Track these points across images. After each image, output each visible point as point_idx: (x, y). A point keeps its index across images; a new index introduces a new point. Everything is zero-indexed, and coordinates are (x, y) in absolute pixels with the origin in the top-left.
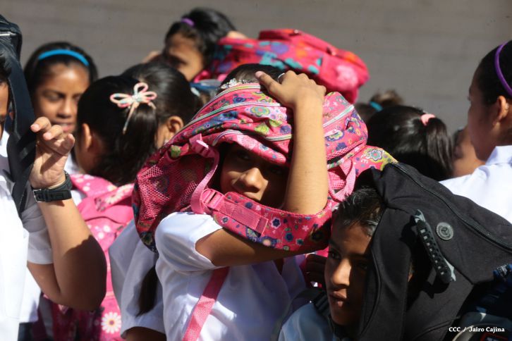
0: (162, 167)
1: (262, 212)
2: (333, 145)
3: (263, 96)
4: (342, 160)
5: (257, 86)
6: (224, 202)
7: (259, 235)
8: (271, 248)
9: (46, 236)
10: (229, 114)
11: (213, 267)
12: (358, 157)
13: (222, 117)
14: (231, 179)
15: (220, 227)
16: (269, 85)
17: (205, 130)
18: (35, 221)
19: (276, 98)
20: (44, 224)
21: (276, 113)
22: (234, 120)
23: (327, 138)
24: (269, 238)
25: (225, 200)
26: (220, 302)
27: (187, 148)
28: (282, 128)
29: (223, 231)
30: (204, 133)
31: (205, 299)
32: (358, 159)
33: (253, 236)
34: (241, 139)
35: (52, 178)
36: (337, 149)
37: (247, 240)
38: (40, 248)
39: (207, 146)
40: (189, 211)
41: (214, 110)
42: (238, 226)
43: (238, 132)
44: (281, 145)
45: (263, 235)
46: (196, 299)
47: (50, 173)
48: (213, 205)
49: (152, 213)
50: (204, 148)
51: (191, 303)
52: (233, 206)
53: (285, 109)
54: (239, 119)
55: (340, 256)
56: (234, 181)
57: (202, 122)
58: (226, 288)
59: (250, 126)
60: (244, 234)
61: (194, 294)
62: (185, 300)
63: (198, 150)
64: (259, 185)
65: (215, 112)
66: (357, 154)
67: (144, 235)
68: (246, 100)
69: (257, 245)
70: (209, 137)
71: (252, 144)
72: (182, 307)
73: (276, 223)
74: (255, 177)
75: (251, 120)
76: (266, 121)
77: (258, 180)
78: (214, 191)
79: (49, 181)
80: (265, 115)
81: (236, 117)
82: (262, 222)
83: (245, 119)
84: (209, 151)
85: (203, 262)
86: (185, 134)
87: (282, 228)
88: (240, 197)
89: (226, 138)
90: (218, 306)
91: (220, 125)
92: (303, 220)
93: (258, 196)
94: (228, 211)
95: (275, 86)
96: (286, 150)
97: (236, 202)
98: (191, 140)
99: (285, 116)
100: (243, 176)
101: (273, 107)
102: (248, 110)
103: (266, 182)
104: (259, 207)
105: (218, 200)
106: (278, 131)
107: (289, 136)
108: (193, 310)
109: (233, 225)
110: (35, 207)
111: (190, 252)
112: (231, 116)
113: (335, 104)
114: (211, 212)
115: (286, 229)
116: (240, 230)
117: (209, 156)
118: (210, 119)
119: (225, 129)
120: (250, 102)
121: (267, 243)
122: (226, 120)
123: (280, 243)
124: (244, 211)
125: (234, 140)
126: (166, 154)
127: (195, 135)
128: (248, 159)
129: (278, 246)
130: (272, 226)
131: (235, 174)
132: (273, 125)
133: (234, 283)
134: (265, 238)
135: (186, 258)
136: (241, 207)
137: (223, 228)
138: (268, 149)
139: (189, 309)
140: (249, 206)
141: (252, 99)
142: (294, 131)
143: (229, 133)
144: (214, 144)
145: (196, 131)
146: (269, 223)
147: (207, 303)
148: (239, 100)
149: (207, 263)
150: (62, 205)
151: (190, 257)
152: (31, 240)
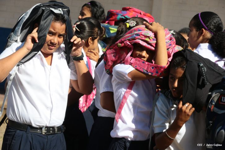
0: (115, 50)
1: (148, 64)
2: (168, 45)
3: (147, 29)
4: (170, 49)
5: (144, 26)
6: (135, 61)
7: (147, 71)
8: (151, 75)
9: (76, 71)
10: (137, 35)
11: (132, 81)
12: (174, 48)
13: (135, 35)
14: (137, 54)
15: (134, 69)
16: (148, 26)
17: (129, 39)
18: (72, 67)
19: (151, 30)
20: (75, 68)
21: (151, 35)
22: (138, 36)
23: (166, 42)
24: (150, 72)
25: (135, 60)
26: (133, 91)
27: (123, 44)
28: (153, 39)
29: (135, 70)
30: (129, 40)
31: (128, 90)
32: (174, 49)
33: (146, 72)
34: (141, 43)
35: (78, 54)
36: (169, 46)
37: (144, 73)
38: (74, 75)
39: (130, 44)
40: (124, 63)
41: (131, 33)
42: (140, 69)
43: (140, 40)
44: (153, 44)
45: (149, 71)
46: (125, 90)
47: (77, 52)
48: (131, 62)
49: (110, 63)
50: (129, 44)
51: (124, 91)
52: (138, 62)
53: (153, 33)
54: (140, 36)
55: (174, 78)
56: (138, 55)
57: (128, 37)
58: (134, 87)
59: (143, 38)
60: (142, 71)
61: (125, 88)
62: (122, 90)
63: (127, 45)
64: (146, 56)
65: (132, 34)
66: (173, 47)
67: (107, 70)
68: (142, 30)
69: (147, 74)
70: (131, 41)
71: (144, 44)
72: (121, 92)
73: (153, 68)
74: (144, 54)
75: (144, 37)
76: (149, 37)
77: (146, 54)
78: (132, 57)
79: (77, 54)
80: (148, 35)
81: (139, 36)
82: (148, 68)
83: (142, 36)
84: (130, 46)
85: (129, 79)
86: (123, 40)
87: (155, 69)
88: (140, 60)
89: (136, 42)
90: (132, 92)
91: (134, 38)
92: (162, 67)
93: (145, 59)
94: (137, 64)
95: (150, 26)
96: (155, 46)
97: (139, 61)
98: (125, 42)
99: (154, 35)
100: (141, 53)
101: (150, 33)
102: (143, 34)
103: (148, 56)
104: (147, 63)
105: (133, 60)
106: (152, 40)
107: (155, 42)
108: (125, 93)
109: (139, 68)
110: (72, 62)
111: (125, 76)
112: (138, 35)
113: (167, 32)
114: (131, 64)
115: (156, 70)
116: (141, 70)
117: (130, 47)
118: (131, 36)
119: (136, 39)
120: (143, 31)
121: (150, 74)
122: (136, 36)
123: (154, 74)
124: (142, 64)
125: (139, 42)
126: (116, 46)
127: (126, 40)
128: (142, 48)
129: (153, 75)
130: (152, 69)
131: (138, 52)
132: (151, 38)
133: (137, 85)
134: (149, 72)
135: (123, 78)
136: (141, 63)
137: (136, 69)
138: (149, 45)
139: (123, 93)
140: (143, 63)
141: (143, 30)
142: (157, 40)
143: (137, 40)
144: (132, 44)
145: (126, 39)
146: (151, 68)
147: (129, 91)
148: (140, 30)
149: (130, 80)
150: (80, 62)
151: (125, 78)
152: (71, 72)
